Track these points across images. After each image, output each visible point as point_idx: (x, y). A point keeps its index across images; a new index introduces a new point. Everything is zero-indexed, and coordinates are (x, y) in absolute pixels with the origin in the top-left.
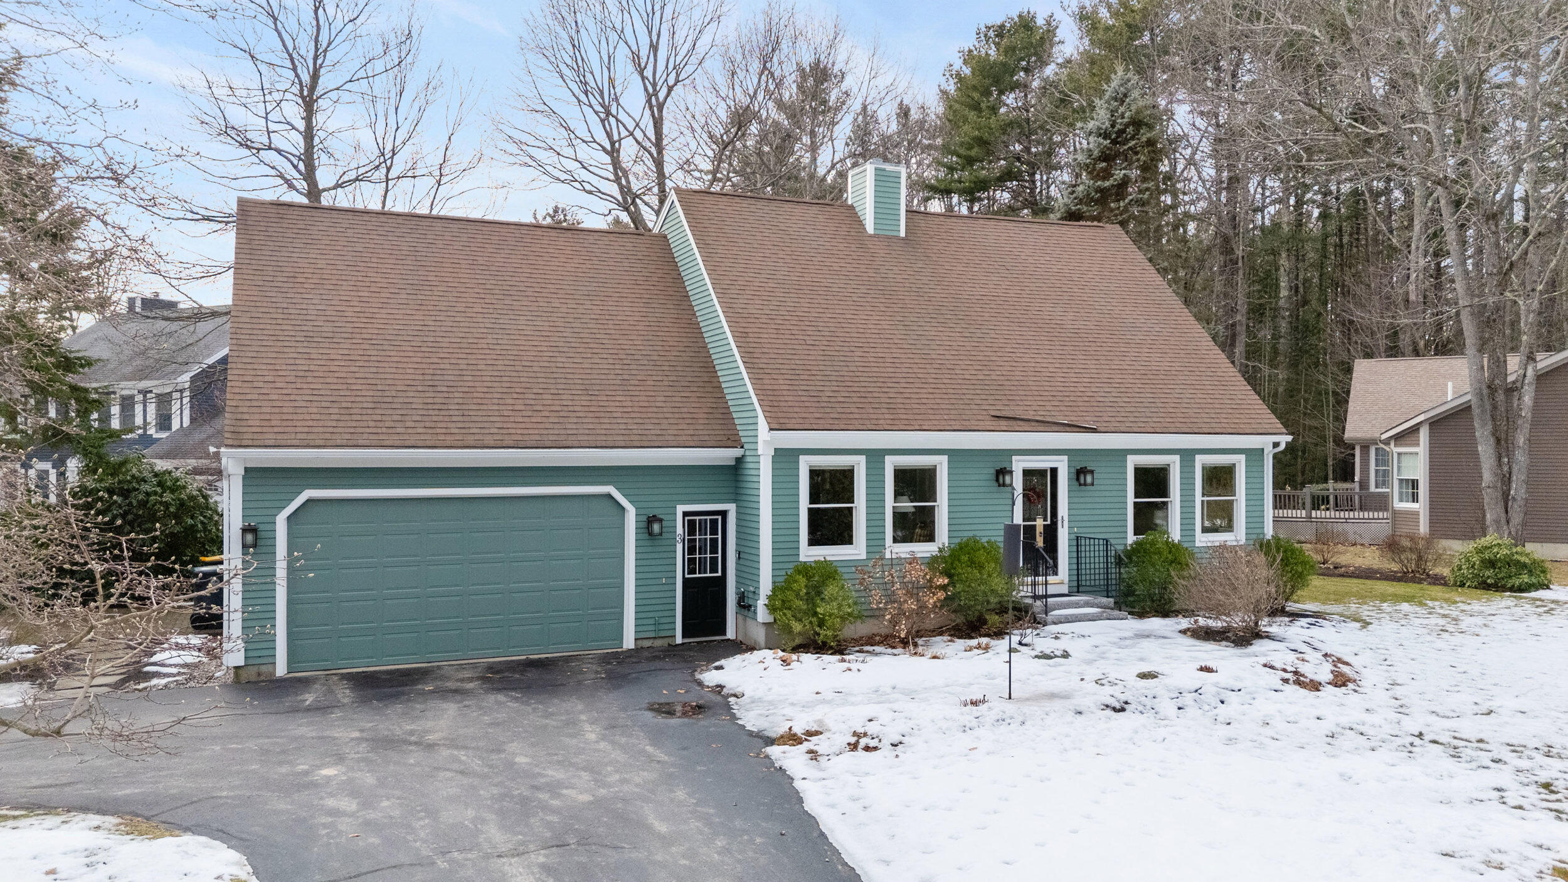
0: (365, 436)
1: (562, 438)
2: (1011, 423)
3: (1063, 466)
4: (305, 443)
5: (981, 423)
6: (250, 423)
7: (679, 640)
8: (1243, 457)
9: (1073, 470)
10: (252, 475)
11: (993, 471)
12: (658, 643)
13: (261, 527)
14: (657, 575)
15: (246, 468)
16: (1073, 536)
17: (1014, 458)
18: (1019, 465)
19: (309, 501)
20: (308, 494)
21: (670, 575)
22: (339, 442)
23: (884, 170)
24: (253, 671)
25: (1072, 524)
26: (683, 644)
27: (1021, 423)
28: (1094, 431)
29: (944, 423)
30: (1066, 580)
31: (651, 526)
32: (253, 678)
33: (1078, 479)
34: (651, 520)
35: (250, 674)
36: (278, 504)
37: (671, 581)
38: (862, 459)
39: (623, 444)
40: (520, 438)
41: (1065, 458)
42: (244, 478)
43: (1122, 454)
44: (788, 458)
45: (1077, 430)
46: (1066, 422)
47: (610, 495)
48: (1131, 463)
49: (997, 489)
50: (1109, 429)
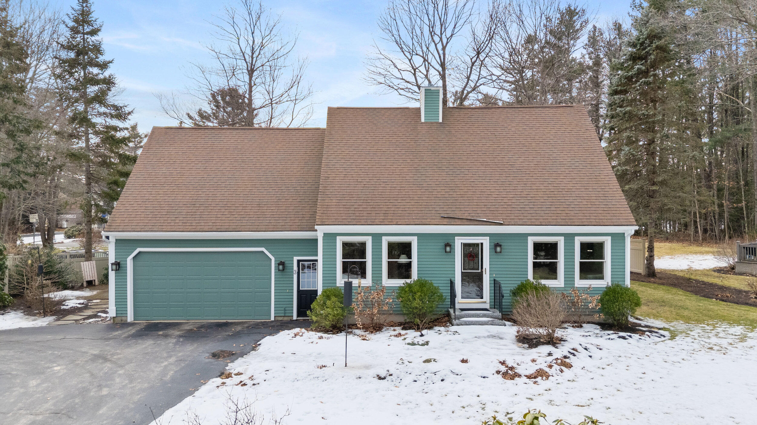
0: (157, 227)
1: (239, 227)
2: (451, 220)
3: (486, 242)
4: (133, 230)
5: (433, 221)
6: (117, 222)
7: (295, 317)
8: (609, 238)
9: (493, 244)
10: (119, 242)
11: (443, 244)
12: (286, 319)
13: (121, 263)
14: (285, 288)
15: (116, 240)
16: (492, 279)
17: (456, 238)
18: (458, 241)
19: (140, 253)
20: (138, 250)
21: (290, 288)
22: (146, 229)
23: (430, 90)
24: (119, 319)
25: (492, 272)
26: (296, 320)
27: (456, 220)
28: (501, 224)
29: (412, 221)
30: (488, 301)
31: (282, 266)
32: (120, 322)
33: (495, 249)
34: (282, 263)
35: (118, 320)
36: (128, 254)
37: (291, 291)
38: (370, 238)
39: (264, 230)
40: (219, 227)
41: (487, 238)
42: (115, 243)
43: (525, 236)
44: (330, 238)
45: (490, 224)
46: (485, 220)
47: (263, 252)
48: (531, 241)
49: (445, 254)
50: (511, 223)
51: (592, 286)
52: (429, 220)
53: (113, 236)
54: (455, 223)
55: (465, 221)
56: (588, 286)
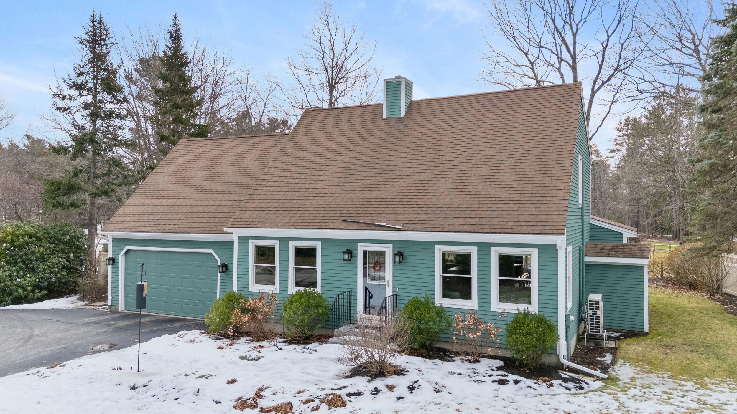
1: (191, 229)
2: (350, 224)
3: (389, 250)
6: (113, 223)
8: (536, 251)
9: (396, 253)
10: (115, 240)
11: (341, 251)
13: (116, 259)
15: (113, 238)
16: (395, 294)
17: (358, 244)
18: (360, 249)
19: (128, 250)
20: (127, 248)
27: (355, 224)
28: (400, 230)
29: (312, 224)
33: (394, 259)
36: (120, 251)
41: (391, 245)
42: (112, 241)
43: (432, 244)
44: (244, 240)
45: (387, 229)
46: (385, 224)
47: (211, 254)
48: (438, 250)
49: (342, 261)
50: (409, 229)
51: (506, 311)
52: (328, 224)
53: (111, 235)
54: (352, 228)
55: (364, 225)
56: (501, 311)
